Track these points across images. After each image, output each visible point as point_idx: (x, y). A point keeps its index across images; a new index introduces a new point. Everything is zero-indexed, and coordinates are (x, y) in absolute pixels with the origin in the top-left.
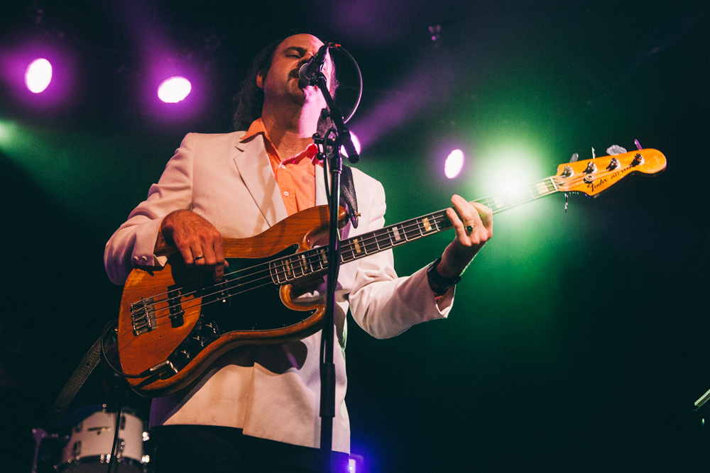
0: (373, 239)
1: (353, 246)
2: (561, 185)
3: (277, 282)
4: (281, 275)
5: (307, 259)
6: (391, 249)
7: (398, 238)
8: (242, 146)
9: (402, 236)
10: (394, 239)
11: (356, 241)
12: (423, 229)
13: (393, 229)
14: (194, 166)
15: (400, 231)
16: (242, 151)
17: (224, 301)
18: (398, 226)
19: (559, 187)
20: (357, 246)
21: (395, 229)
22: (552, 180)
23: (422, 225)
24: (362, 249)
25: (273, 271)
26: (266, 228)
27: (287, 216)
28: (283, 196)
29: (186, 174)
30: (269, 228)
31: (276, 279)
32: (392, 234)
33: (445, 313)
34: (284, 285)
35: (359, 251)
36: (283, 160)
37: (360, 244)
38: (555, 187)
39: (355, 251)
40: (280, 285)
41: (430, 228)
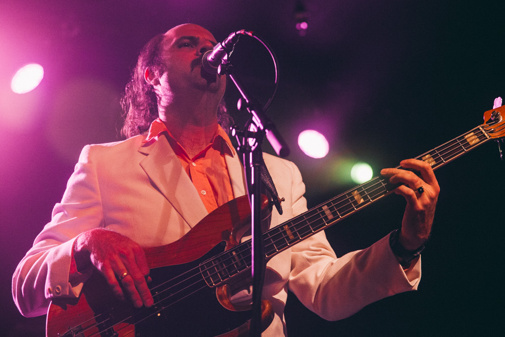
0: (305, 222)
1: (285, 232)
2: (492, 132)
3: (212, 285)
4: (215, 277)
5: (238, 255)
6: (323, 231)
7: (330, 217)
8: (145, 150)
9: (334, 214)
10: (326, 218)
11: (287, 227)
12: (356, 203)
13: (323, 208)
14: (99, 178)
15: (331, 209)
16: (147, 155)
17: (159, 315)
18: (328, 205)
19: (490, 134)
20: (289, 232)
21: (325, 208)
22: (481, 128)
23: (353, 198)
24: (295, 234)
25: (205, 273)
26: (187, 230)
27: (208, 214)
28: (201, 195)
29: (92, 189)
30: (190, 229)
31: (209, 282)
32: (323, 213)
33: (415, 284)
34: (220, 286)
35: (291, 237)
36: (191, 157)
37: (291, 229)
38: (486, 135)
39: (288, 238)
40: (215, 287)
41: (362, 201)
